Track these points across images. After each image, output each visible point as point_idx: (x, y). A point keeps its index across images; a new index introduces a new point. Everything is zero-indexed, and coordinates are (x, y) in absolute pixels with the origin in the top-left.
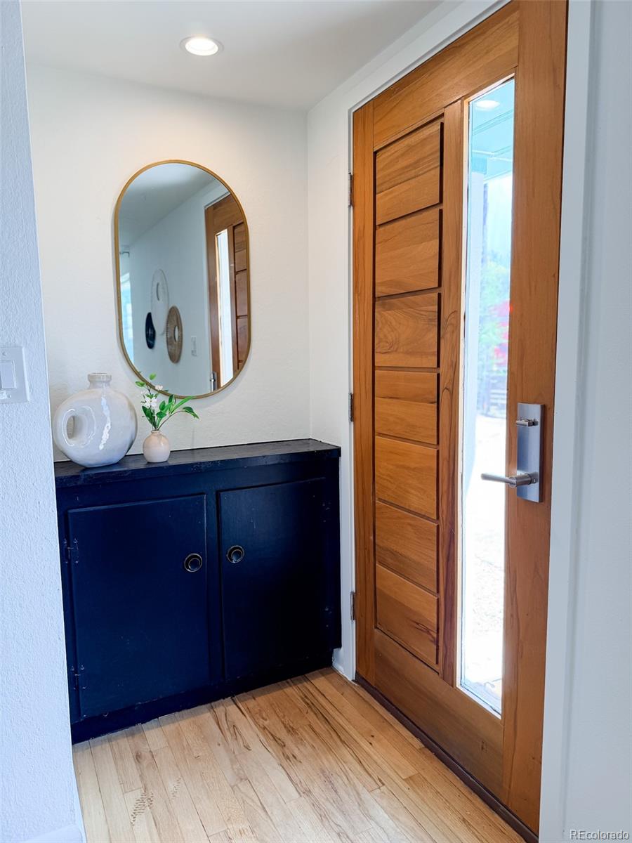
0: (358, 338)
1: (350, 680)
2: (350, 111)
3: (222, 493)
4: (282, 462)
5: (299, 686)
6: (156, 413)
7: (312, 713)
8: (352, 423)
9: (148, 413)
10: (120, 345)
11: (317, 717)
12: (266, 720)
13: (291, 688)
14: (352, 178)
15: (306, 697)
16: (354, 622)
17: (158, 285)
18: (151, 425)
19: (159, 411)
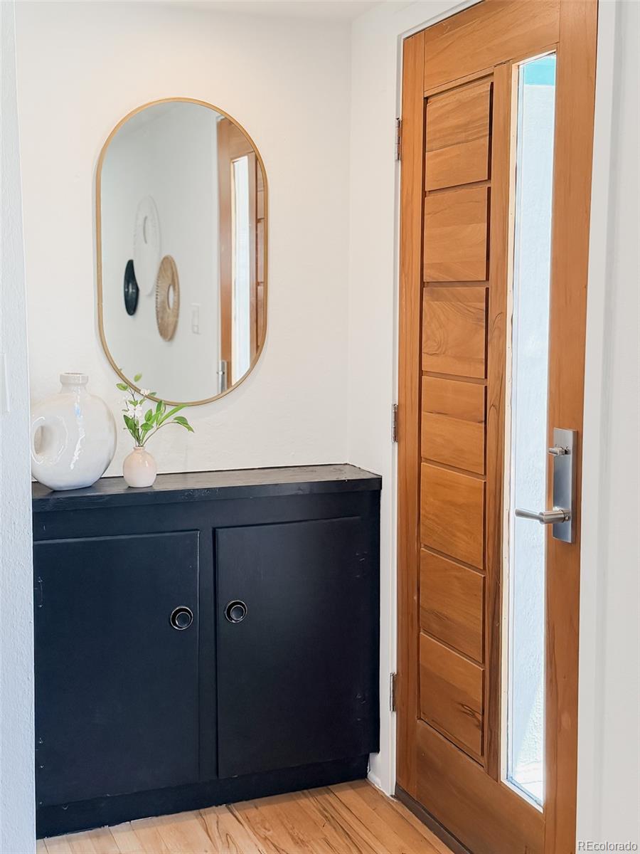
0: (404, 331)
1: (388, 795)
2: (399, 36)
3: (220, 530)
4: (300, 492)
5: (319, 797)
6: (140, 425)
7: (330, 827)
8: (396, 444)
9: (131, 425)
10: (98, 335)
11: (336, 831)
12: (269, 831)
13: (307, 800)
14: (400, 125)
15: (325, 809)
16: (395, 714)
17: (146, 218)
18: (134, 440)
19: (145, 422)
